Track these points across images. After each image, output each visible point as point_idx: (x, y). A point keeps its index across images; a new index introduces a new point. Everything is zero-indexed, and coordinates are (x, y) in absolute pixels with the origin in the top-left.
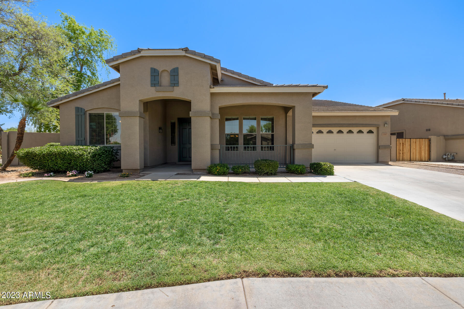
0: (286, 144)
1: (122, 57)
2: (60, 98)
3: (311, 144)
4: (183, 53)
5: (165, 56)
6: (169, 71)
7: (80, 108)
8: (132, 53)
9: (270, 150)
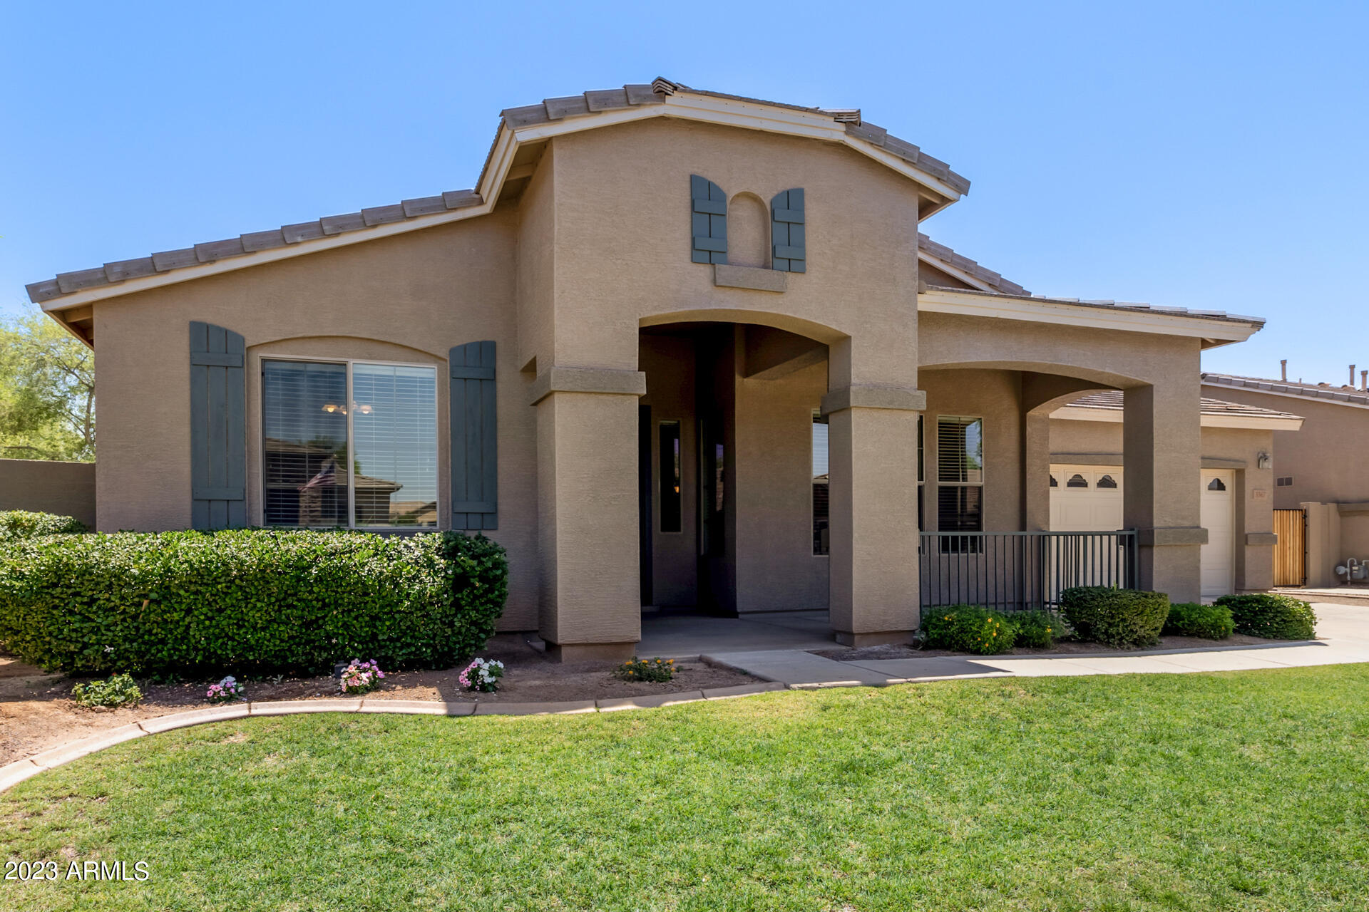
0: (1023, 526)
1: (588, 110)
2: (117, 269)
3: (1198, 527)
4: (837, 133)
5: (761, 132)
6: (767, 202)
7: (219, 329)
8: (629, 96)
9: (962, 549)
